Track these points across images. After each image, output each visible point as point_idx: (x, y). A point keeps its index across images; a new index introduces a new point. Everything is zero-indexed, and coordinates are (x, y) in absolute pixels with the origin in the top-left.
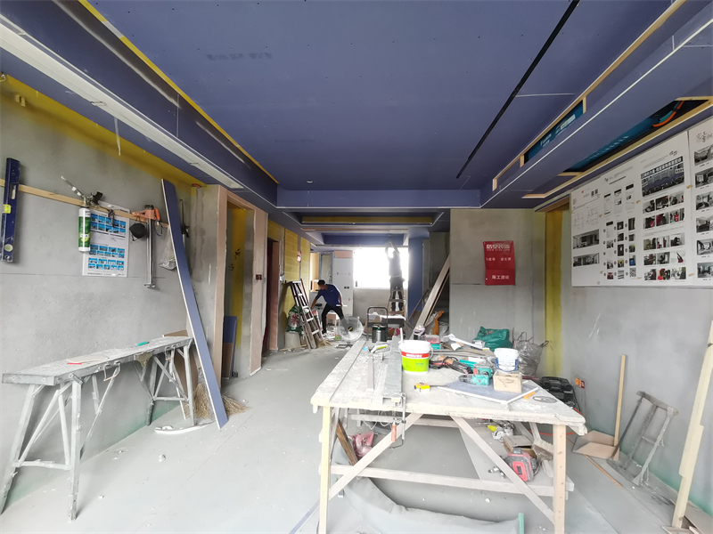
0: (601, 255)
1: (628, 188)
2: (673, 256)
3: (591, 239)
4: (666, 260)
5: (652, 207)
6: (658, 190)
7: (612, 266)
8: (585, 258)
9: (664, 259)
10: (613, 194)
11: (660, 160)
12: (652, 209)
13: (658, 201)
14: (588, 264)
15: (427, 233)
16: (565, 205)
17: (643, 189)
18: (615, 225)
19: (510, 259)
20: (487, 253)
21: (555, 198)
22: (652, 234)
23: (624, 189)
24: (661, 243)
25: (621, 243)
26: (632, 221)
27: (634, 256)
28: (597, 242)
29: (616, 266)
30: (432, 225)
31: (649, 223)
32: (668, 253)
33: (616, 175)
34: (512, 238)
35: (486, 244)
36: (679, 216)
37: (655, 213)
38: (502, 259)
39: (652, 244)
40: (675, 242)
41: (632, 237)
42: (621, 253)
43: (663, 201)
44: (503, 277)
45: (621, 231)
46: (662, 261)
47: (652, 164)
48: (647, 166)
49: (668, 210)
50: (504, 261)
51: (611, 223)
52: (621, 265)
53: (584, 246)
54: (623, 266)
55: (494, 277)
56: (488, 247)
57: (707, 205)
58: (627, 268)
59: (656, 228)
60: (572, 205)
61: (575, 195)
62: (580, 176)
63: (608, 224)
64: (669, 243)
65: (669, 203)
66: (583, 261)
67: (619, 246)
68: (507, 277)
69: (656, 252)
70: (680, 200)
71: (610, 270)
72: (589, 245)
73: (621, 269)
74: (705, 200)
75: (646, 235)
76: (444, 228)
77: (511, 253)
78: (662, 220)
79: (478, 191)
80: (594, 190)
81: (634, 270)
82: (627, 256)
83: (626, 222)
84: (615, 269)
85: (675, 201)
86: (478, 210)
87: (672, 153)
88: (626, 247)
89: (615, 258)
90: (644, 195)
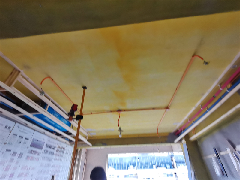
1: (26, 139)
5: (31, 152)
10: (18, 136)
17: (31, 143)
18: (12, 152)
23: (24, 138)
26: (21, 154)
33: (24, 129)
37: (31, 155)
41: (17, 162)
45: (13, 157)
49: (36, 156)
51: (10, 151)
63: (7, 150)
67: (9, 165)
83: (18, 153)
88: (12, 167)
90: (31, 146)
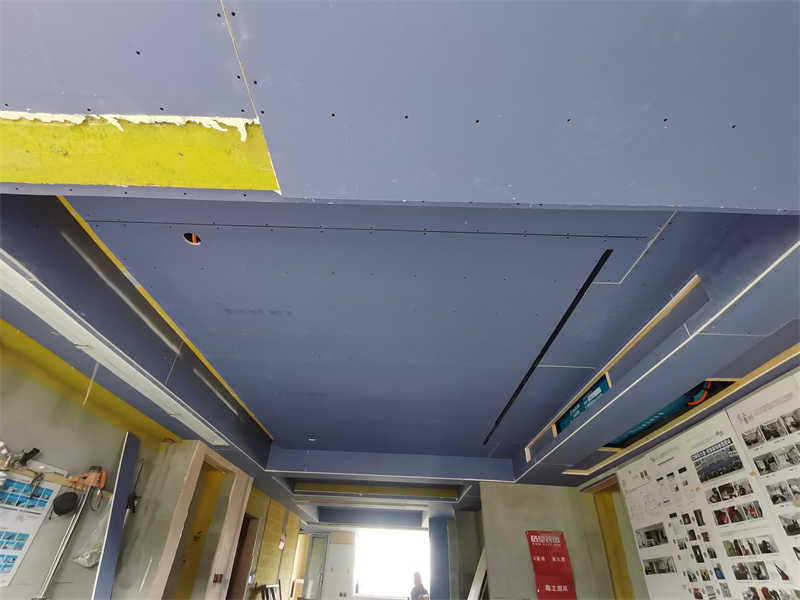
0: (676, 559)
1: (681, 471)
2: (771, 569)
3: (656, 535)
4: (764, 574)
5: (716, 496)
6: (717, 475)
7: (695, 578)
8: (658, 562)
9: (759, 572)
10: (665, 478)
11: (707, 440)
12: (719, 500)
13: (723, 488)
14: (663, 571)
15: (452, 512)
16: (614, 486)
17: (699, 473)
18: (680, 517)
19: (563, 559)
20: (535, 550)
21: (601, 477)
22: (730, 533)
23: (676, 473)
24: (747, 547)
25: (695, 543)
26: (698, 513)
27: (718, 565)
28: (666, 540)
29: (700, 578)
30: (458, 501)
31: (720, 517)
32: (762, 564)
33: (662, 455)
34: (561, 528)
35: (530, 534)
36: (755, 511)
37: (723, 505)
38: (554, 559)
39: (735, 549)
40: (765, 548)
41: (706, 537)
42: (700, 559)
43: (727, 489)
44: (560, 588)
45: (689, 527)
46: (759, 576)
47: (699, 444)
48: (693, 447)
49: (739, 502)
50: (557, 562)
51: (675, 515)
52: (706, 577)
53: (652, 545)
54: (708, 579)
55: (548, 588)
56: (534, 539)
57: (784, 499)
58: (714, 581)
59: (731, 526)
60: (623, 489)
61: (623, 474)
62: (621, 453)
63: (671, 516)
64: (757, 548)
65: (736, 492)
66: (656, 567)
67: (696, 548)
68: (565, 588)
69: (745, 560)
70: (747, 489)
71: (695, 585)
72: (656, 544)
73: (708, 583)
74: (779, 492)
75: (724, 534)
76: (474, 506)
77: (562, 550)
78: (735, 515)
79: (510, 461)
80: (642, 471)
81: (725, 587)
82: (709, 564)
83: (692, 515)
84: (700, 584)
85: (743, 492)
86: (512, 484)
87: (717, 433)
88: (704, 550)
89: (695, 567)
90: (702, 481)
